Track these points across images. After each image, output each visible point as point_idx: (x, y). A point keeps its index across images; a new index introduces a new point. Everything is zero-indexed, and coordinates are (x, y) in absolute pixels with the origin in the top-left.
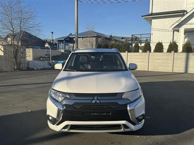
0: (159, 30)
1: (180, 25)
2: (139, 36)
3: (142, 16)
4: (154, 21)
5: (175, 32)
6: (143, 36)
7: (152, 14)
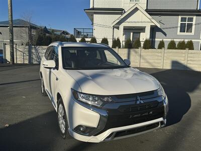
0: (100, 26)
1: (120, 23)
2: (82, 31)
3: (85, 10)
4: (95, 16)
5: (115, 29)
6: (85, 31)
7: (93, 9)
